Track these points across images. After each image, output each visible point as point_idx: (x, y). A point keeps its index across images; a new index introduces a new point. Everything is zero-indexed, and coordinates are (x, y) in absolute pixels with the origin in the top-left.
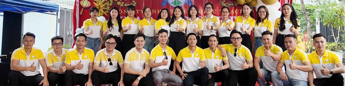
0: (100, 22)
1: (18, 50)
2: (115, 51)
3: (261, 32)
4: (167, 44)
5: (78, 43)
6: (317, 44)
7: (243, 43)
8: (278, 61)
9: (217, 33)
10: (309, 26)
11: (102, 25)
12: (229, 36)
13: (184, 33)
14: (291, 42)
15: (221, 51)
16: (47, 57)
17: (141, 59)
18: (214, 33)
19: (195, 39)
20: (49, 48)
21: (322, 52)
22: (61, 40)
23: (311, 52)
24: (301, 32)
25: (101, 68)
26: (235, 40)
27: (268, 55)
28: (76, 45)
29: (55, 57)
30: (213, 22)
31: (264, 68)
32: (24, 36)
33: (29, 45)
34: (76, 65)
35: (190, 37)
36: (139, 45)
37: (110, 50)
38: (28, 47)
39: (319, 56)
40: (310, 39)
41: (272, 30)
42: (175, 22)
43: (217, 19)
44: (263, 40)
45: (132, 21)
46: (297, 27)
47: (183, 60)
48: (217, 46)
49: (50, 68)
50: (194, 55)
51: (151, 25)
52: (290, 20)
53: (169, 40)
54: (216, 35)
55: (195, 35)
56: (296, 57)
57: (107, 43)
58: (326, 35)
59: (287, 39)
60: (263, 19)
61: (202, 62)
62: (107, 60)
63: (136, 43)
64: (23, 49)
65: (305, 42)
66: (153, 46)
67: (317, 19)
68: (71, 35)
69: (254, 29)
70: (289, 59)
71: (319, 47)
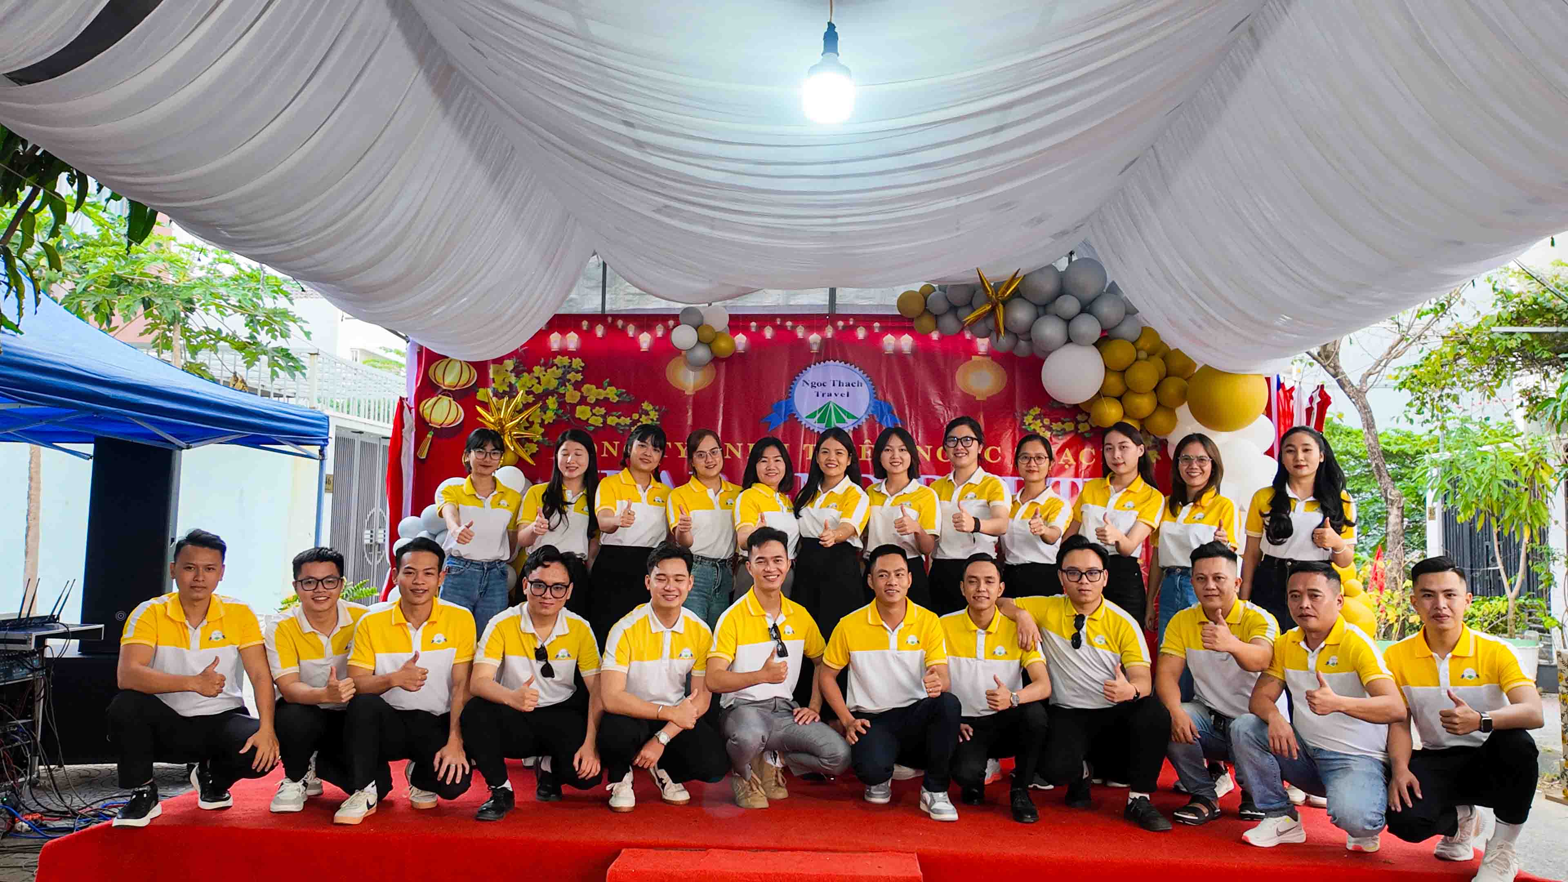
0: (510, 493)
1: (153, 606)
2: (567, 618)
3: (1190, 547)
4: (783, 587)
5: (409, 580)
6: (1428, 603)
7: (1109, 593)
8: (1259, 673)
9: (1000, 548)
10: (1397, 524)
11: (514, 506)
12: (1054, 561)
13: (856, 548)
14: (1316, 596)
15: (1017, 626)
16: (273, 637)
17: (676, 654)
18: (986, 545)
19: (902, 572)
20: (284, 599)
21: (1450, 640)
22: (334, 565)
23: (1404, 637)
24: (1363, 549)
25: (505, 689)
26: (1076, 578)
27: (1217, 647)
28: (397, 588)
29: (309, 635)
30: (983, 501)
31: (1198, 702)
32: (180, 545)
33: (201, 584)
34: (394, 673)
35: (880, 563)
36: (666, 593)
37: (546, 616)
38: (195, 595)
39: (1434, 654)
40: (1400, 581)
41: (1237, 540)
42: (821, 499)
43: (998, 485)
44: (1195, 581)
45: (641, 493)
46: (1345, 528)
47: (849, 662)
48: (999, 605)
49: (285, 683)
50: (900, 641)
51: (722, 508)
52: (1312, 499)
53: (792, 572)
54: (994, 556)
55: (902, 553)
56: (1333, 659)
57: (531, 583)
58: (1469, 564)
59: (1298, 582)
60: (1199, 491)
61: (932, 672)
62: (532, 654)
63: (655, 585)
64: (173, 601)
65: (1376, 593)
66: (728, 599)
67: (1430, 496)
68: (380, 547)
69: (1155, 533)
70: (1305, 666)
71: (1437, 616)
